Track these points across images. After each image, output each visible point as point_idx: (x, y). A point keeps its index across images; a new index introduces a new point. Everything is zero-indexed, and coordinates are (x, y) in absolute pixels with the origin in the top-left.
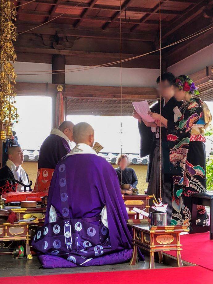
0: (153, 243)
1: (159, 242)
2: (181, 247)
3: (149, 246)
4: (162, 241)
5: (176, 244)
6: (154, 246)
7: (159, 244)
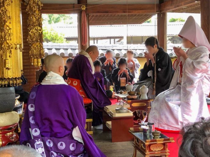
0: (148, 151)
1: (152, 149)
2: (169, 152)
3: (145, 152)
4: (154, 149)
5: (165, 150)
6: (149, 153)
7: (152, 151)
